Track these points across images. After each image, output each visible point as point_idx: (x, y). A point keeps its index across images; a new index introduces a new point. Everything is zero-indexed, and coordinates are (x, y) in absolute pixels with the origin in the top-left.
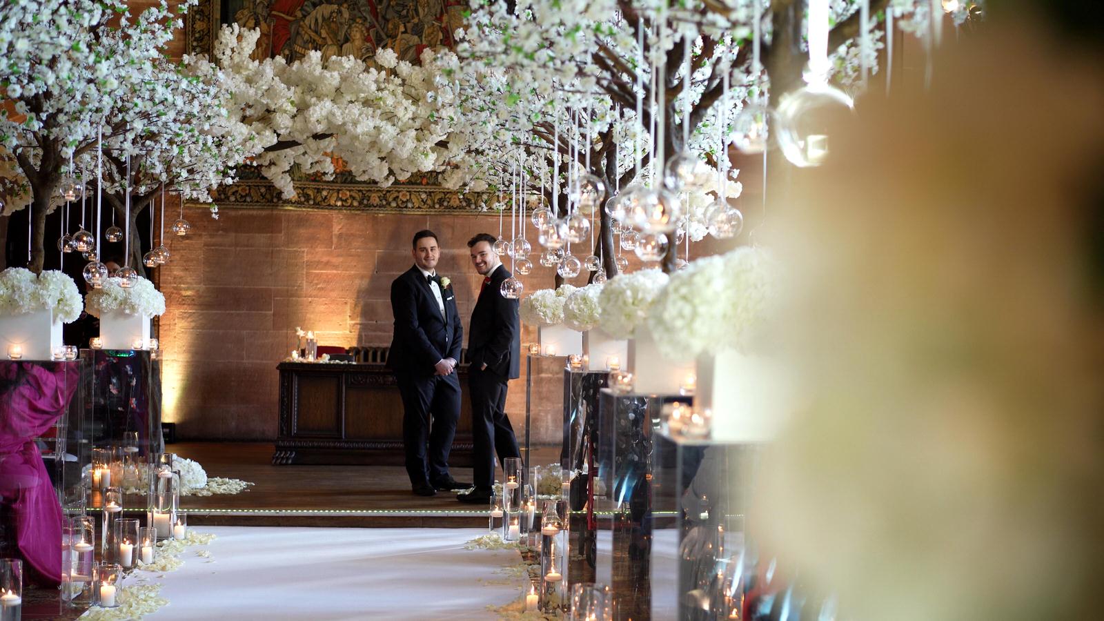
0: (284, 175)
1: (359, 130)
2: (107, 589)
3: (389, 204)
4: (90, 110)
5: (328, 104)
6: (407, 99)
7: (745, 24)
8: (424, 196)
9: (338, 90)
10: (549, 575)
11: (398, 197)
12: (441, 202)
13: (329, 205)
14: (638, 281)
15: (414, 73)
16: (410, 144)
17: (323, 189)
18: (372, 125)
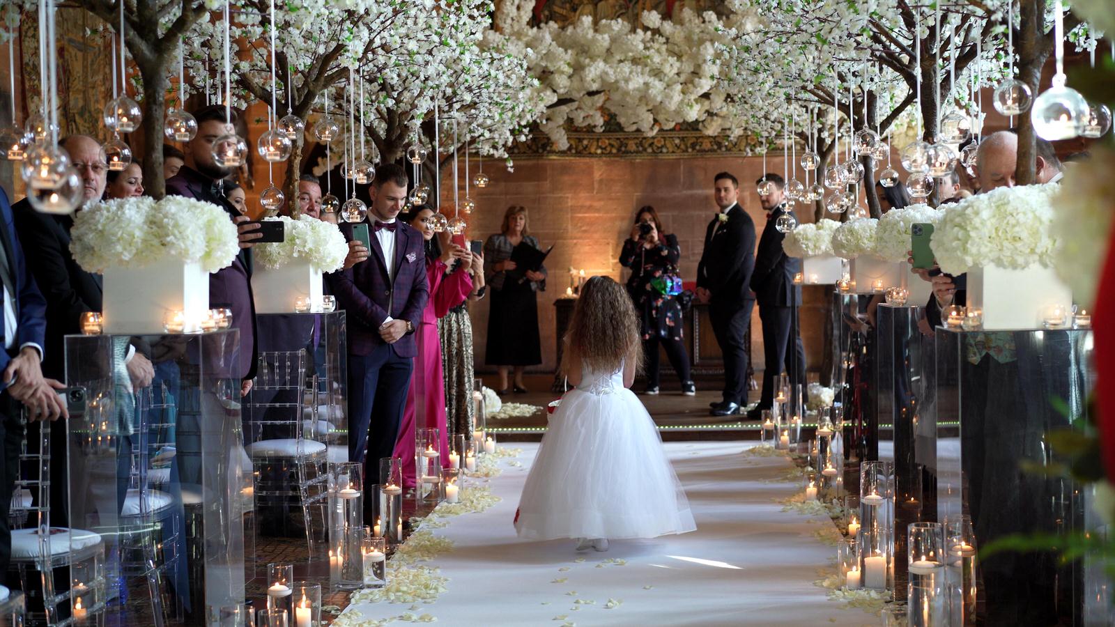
0: (558, 130)
1: (631, 86)
2: (452, 488)
3: (645, 150)
4: (431, 88)
5: (601, 64)
6: (673, 57)
7: (1001, 23)
8: (677, 141)
9: (608, 50)
10: (827, 470)
11: (653, 143)
12: (693, 146)
13: (590, 153)
14: (909, 213)
15: (677, 31)
16: (677, 97)
17: (584, 139)
18: (641, 81)
